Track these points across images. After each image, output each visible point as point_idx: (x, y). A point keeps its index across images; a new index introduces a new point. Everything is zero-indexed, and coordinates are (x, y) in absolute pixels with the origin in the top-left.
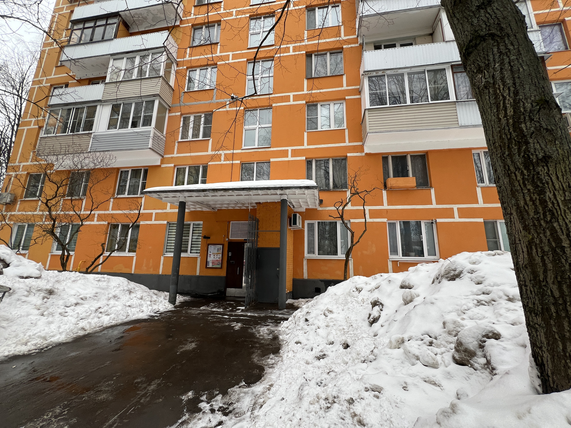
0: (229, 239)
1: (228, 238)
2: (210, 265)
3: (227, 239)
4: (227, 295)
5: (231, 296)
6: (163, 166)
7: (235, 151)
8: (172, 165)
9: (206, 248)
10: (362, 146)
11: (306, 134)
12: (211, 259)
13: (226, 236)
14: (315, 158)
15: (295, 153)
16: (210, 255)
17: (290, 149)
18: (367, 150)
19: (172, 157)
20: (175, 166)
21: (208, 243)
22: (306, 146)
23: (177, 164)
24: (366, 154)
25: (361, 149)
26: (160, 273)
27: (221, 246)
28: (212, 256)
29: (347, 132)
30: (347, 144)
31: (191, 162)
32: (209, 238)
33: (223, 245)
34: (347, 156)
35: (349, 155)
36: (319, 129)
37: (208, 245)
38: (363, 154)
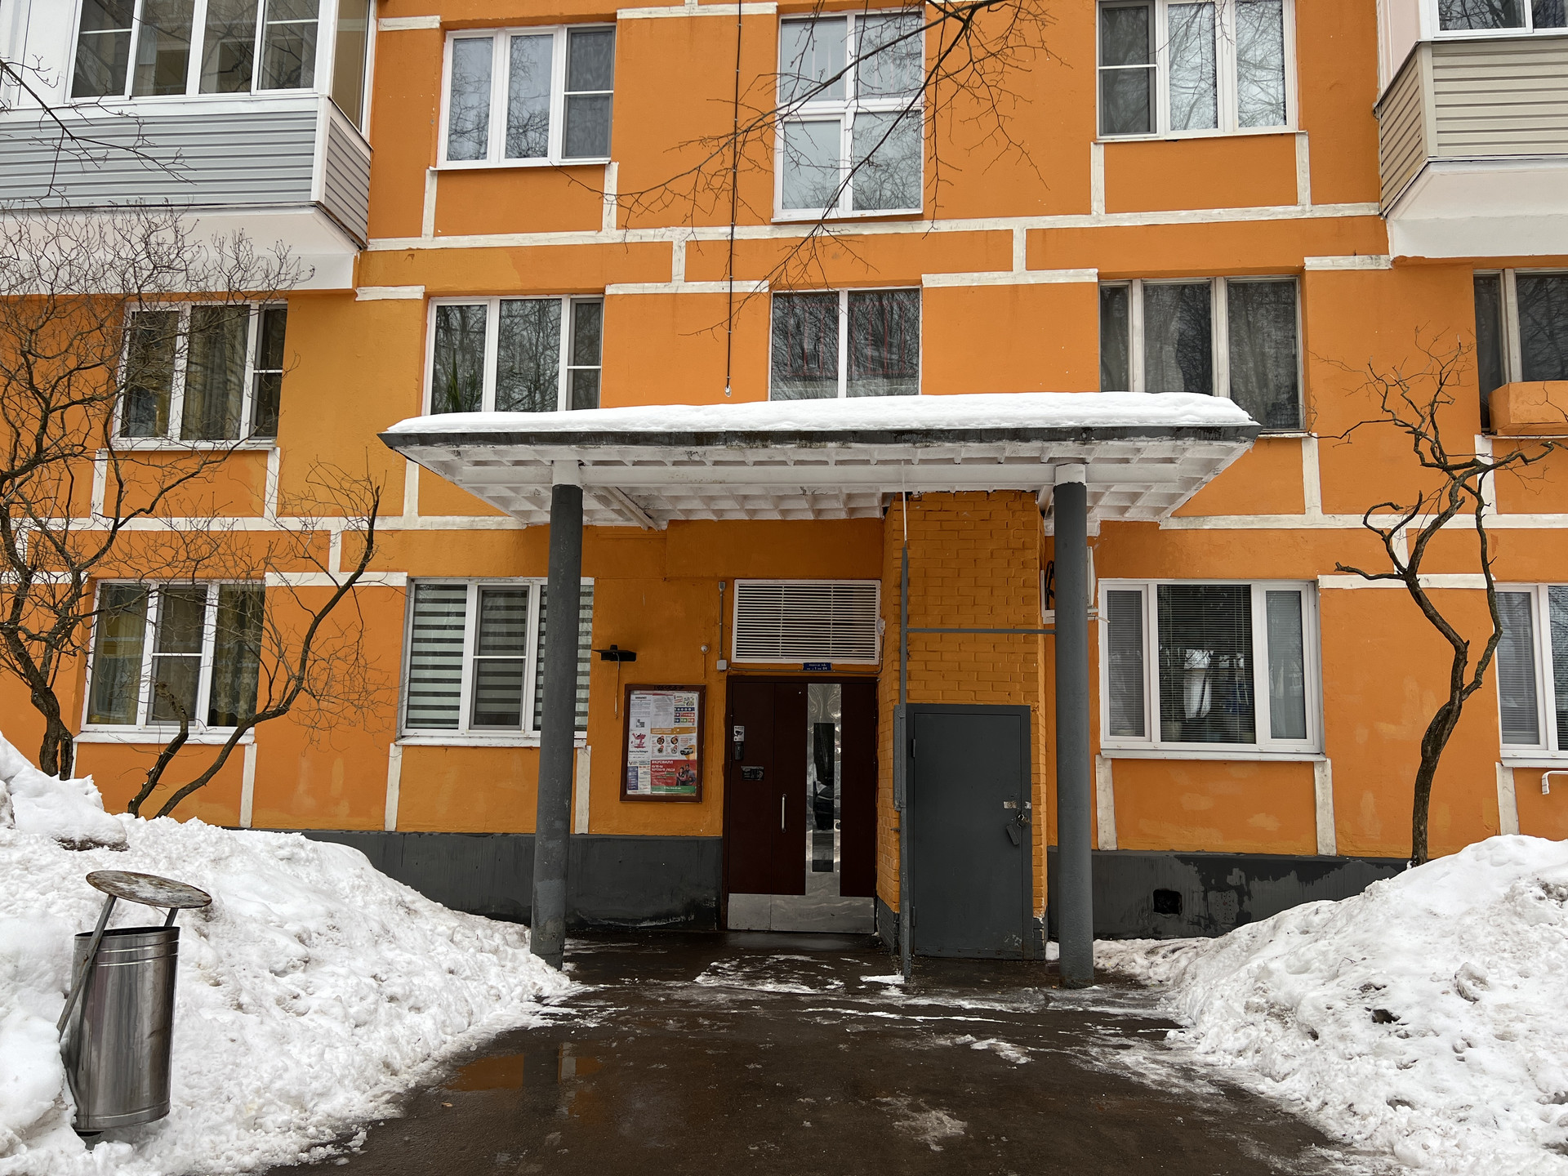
0: (729, 664)
1: (725, 655)
2: (645, 788)
3: (722, 665)
4: (731, 925)
5: (749, 931)
6: (367, 294)
7: (743, 233)
8: (416, 292)
9: (617, 707)
10: (1378, 224)
11: (1097, 155)
12: (647, 757)
13: (717, 646)
14: (1142, 276)
15: (1044, 249)
16: (641, 737)
17: (1019, 226)
18: (1401, 243)
19: (411, 253)
20: (428, 296)
21: (627, 680)
22: (1098, 217)
23: (437, 286)
24: (1401, 263)
25: (1373, 234)
26: (391, 825)
27: (694, 697)
28: (650, 743)
29: (1302, 147)
30: (1304, 208)
31: (512, 281)
32: (629, 656)
33: (703, 691)
34: (1301, 271)
35: (1312, 263)
36: (1164, 130)
37: (629, 689)
38: (1384, 263)
